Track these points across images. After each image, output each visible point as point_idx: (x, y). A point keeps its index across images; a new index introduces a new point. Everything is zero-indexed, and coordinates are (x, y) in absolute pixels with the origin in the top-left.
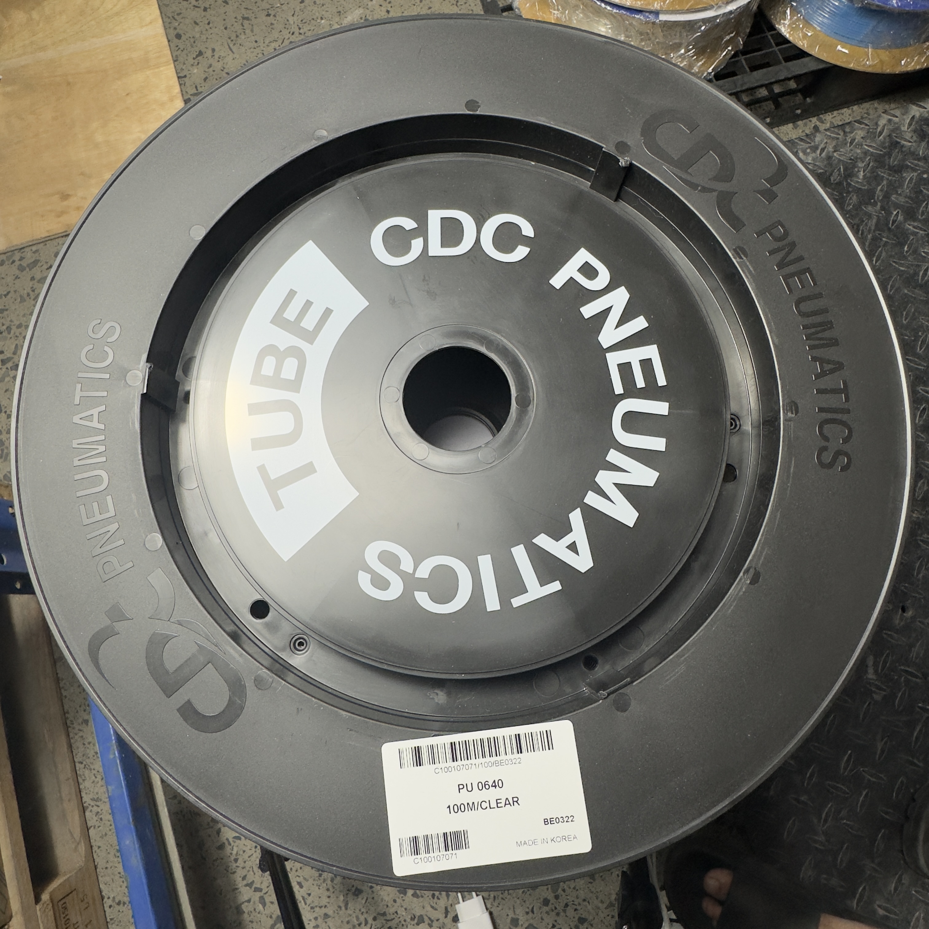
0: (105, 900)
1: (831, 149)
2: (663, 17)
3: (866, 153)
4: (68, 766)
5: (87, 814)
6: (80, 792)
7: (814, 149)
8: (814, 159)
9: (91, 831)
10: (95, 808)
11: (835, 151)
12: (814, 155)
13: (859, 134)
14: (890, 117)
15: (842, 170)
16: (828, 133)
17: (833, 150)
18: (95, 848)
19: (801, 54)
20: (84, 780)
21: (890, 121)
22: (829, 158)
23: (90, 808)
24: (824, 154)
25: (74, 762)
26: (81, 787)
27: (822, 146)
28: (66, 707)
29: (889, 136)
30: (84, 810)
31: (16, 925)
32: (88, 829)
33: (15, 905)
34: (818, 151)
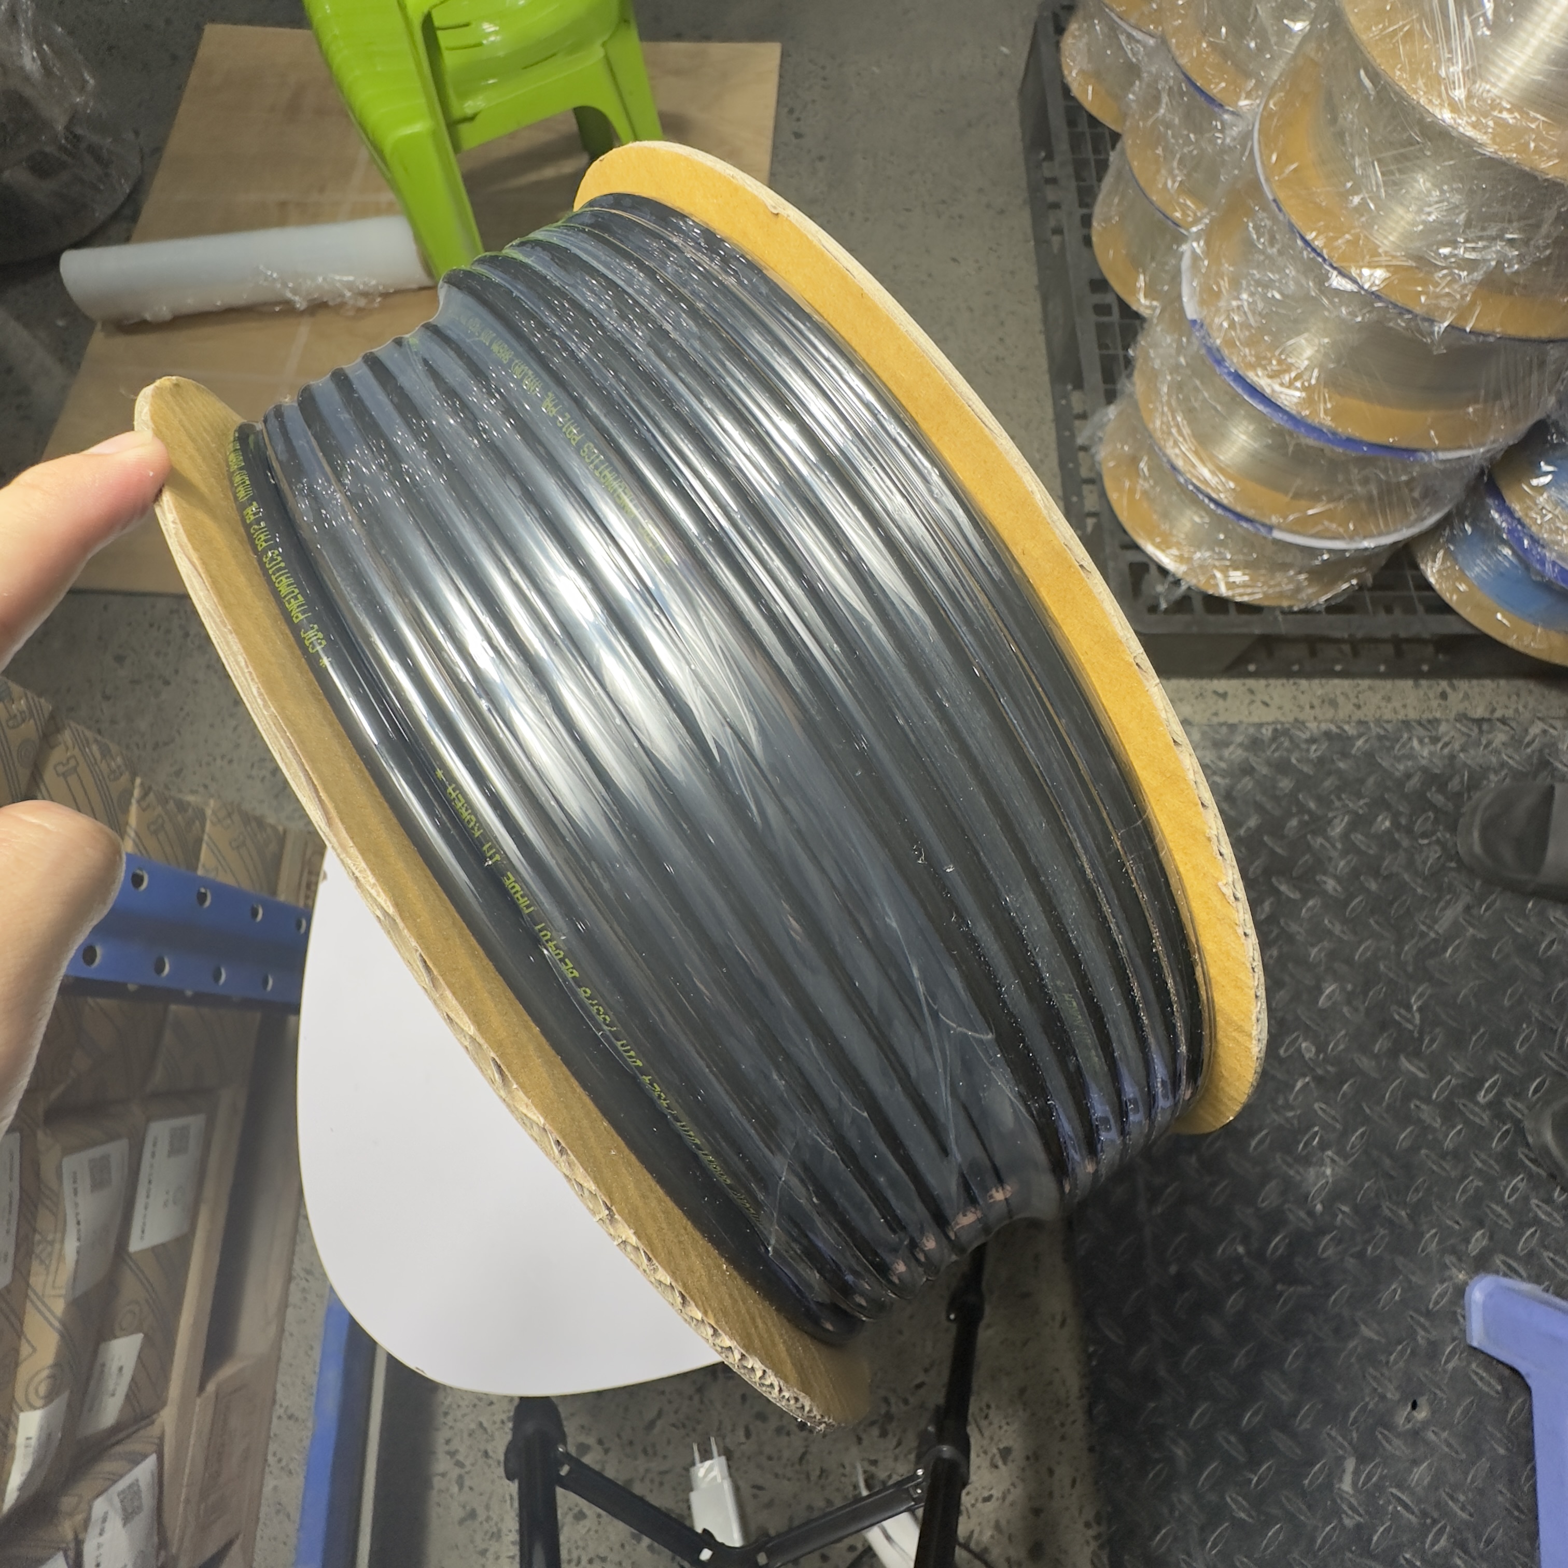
0: (277, 1407)
1: (1457, 746)
2: (1276, 534)
3: (1503, 765)
7: (1435, 740)
8: (1431, 754)
9: (290, 1308)
10: (304, 1282)
11: (1463, 751)
12: (1432, 748)
13: (1500, 737)
14: (1546, 728)
15: (1466, 777)
16: (1459, 725)
17: (1459, 748)
19: (1444, 608)
20: (302, 1241)
21: (1545, 732)
22: (1452, 757)
23: (298, 1280)
24: (1446, 751)
26: (297, 1249)
27: (1446, 739)
29: (1541, 751)
30: (289, 1279)
31: (167, 1418)
32: (286, 1306)
33: (174, 1390)
34: (1440, 745)
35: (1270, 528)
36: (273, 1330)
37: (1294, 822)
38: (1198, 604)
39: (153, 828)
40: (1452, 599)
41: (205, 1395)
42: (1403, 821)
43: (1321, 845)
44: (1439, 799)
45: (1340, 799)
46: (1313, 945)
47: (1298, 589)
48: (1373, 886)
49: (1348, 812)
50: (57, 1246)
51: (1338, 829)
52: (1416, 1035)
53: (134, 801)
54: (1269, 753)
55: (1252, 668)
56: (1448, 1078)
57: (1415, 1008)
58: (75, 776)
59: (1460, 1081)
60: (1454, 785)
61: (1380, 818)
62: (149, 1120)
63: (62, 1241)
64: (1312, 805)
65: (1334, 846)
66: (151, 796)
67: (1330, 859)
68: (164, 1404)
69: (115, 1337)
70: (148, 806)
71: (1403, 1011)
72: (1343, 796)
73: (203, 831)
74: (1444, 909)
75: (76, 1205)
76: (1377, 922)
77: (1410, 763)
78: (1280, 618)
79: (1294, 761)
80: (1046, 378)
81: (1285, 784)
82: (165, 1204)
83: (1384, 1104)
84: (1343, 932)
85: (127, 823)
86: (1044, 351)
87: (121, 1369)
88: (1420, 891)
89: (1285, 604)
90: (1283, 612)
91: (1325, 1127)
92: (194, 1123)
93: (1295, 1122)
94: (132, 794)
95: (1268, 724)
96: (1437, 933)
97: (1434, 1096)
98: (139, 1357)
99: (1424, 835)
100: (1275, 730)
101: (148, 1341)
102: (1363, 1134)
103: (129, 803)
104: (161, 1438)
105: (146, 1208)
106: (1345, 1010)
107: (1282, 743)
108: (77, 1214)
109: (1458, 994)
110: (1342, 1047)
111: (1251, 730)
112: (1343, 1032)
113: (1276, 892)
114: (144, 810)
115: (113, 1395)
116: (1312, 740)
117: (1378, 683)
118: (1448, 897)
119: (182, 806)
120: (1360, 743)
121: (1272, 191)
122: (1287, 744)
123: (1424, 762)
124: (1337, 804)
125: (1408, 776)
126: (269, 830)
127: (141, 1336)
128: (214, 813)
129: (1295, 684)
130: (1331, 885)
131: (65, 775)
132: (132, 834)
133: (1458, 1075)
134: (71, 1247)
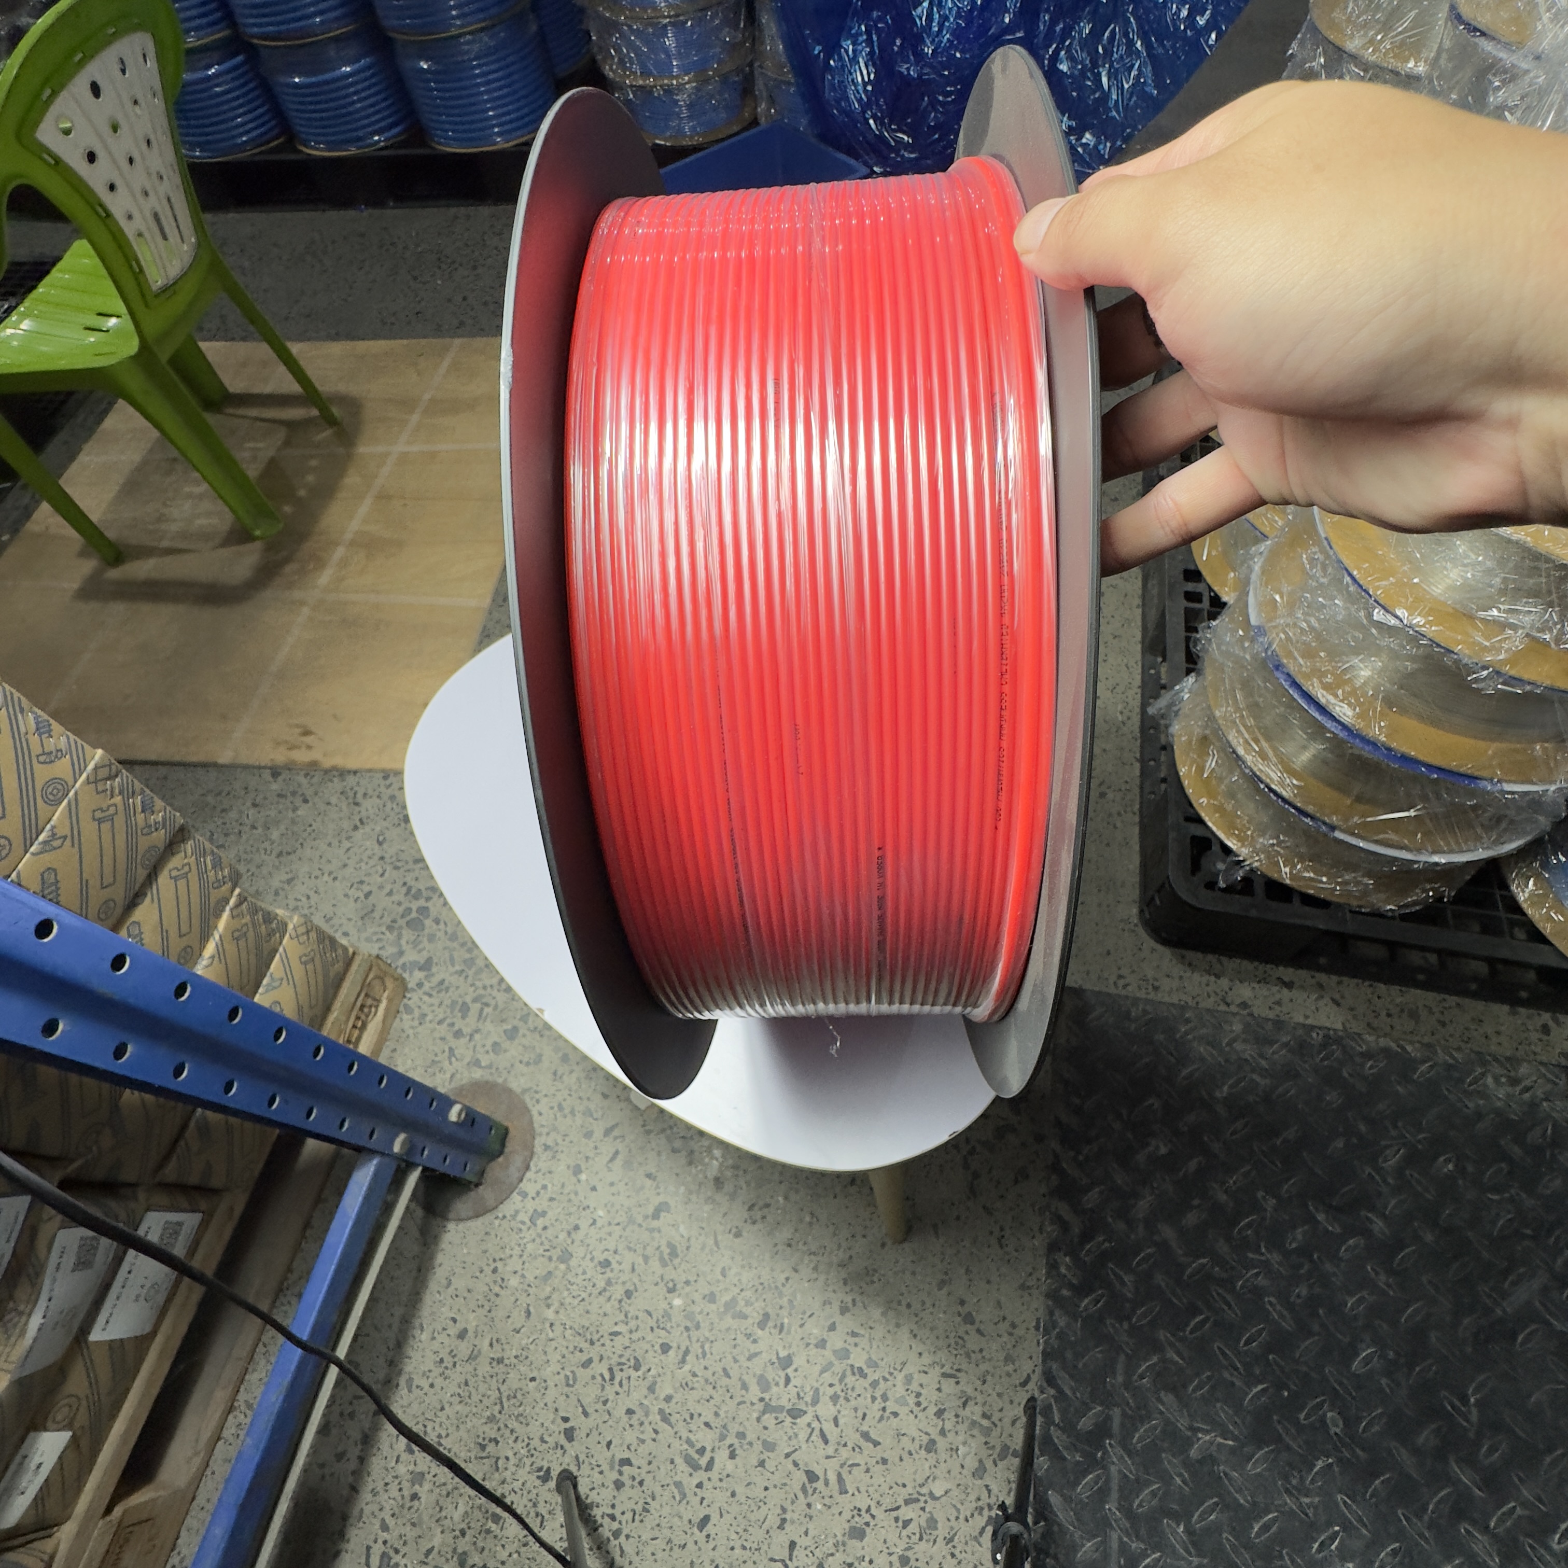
0: (175, 1552)
1: (1540, 1093)
2: (1338, 835)
4: (250, 1343)
5: (230, 1417)
6: (242, 1382)
7: (1514, 1082)
8: (1508, 1095)
9: (220, 1443)
10: (242, 1416)
11: (1547, 1099)
12: (1509, 1089)
15: (1549, 1131)
16: (1543, 1070)
17: (1542, 1096)
18: (208, 1472)
19: (1538, 937)
20: (254, 1370)
22: (1533, 1105)
23: (237, 1413)
24: (1527, 1096)
25: (260, 1340)
26: (247, 1377)
27: (1527, 1083)
28: (295, 1264)
30: (230, 1409)
31: (66, 1533)
32: (219, 1439)
33: (82, 1505)
34: (1518, 1089)
35: (1333, 828)
36: (197, 1461)
37: (1339, 1143)
38: (1259, 888)
39: (236, 934)
40: (1547, 929)
41: (108, 1518)
42: (1470, 1169)
43: (1369, 1174)
44: (1516, 1151)
45: (1395, 1127)
46: (1351, 1294)
47: (1365, 893)
48: (1429, 1237)
49: (1404, 1144)
50: (24, 1319)
51: (1392, 1160)
52: (1471, 1435)
53: (228, 908)
54: (1318, 1060)
55: (1323, 961)
56: (1512, 1504)
57: (1472, 1400)
58: (183, 882)
59: (1527, 1513)
60: (1534, 1137)
61: (1442, 1159)
62: (148, 1209)
63: (30, 1315)
64: (1363, 1128)
65: (1385, 1181)
66: (244, 906)
67: (1380, 1194)
68: (69, 1518)
69: (46, 1430)
70: (238, 915)
71: (1457, 1403)
72: (1400, 1124)
73: (281, 943)
74: (1514, 1284)
75: (54, 1280)
76: (1430, 1282)
77: (1481, 1102)
78: (1348, 915)
79: (1345, 1074)
80: (1139, 647)
81: (1333, 1097)
82: (137, 1300)
83: (1426, 1518)
84: (1389, 1286)
85: (216, 927)
86: (1139, 623)
87: (39, 1466)
88: (1485, 1255)
89: (1355, 903)
90: (1351, 911)
91: (1347, 1527)
92: (190, 1220)
93: (1311, 1512)
94: (227, 903)
95: (1320, 1028)
96: (1504, 1311)
97: (1492, 1524)
98: (60, 1458)
99: (1496, 1189)
100: (1326, 1036)
101: (74, 1442)
102: (1395, 1552)
103: (223, 910)
104: (52, 1557)
105: (118, 1298)
106: (1384, 1381)
107: (1333, 1053)
108: (52, 1290)
109: (1529, 1396)
110: (1376, 1428)
111: (1300, 1032)
112: (1380, 1411)
113: (1311, 1219)
114: (233, 917)
115: (23, 1493)
116: (1367, 1055)
117: (1467, 1002)
118: (1522, 1270)
119: (269, 918)
120: (1424, 1067)
121: (1325, 532)
122: (1338, 1054)
123: (1499, 1104)
124: (1394, 1133)
125: (1479, 1115)
126: (340, 951)
127: (70, 1434)
128: (295, 928)
129: (1371, 986)
130: (1378, 1226)
131: (176, 879)
132: (217, 937)
133: (1525, 1504)
134: (36, 1321)
